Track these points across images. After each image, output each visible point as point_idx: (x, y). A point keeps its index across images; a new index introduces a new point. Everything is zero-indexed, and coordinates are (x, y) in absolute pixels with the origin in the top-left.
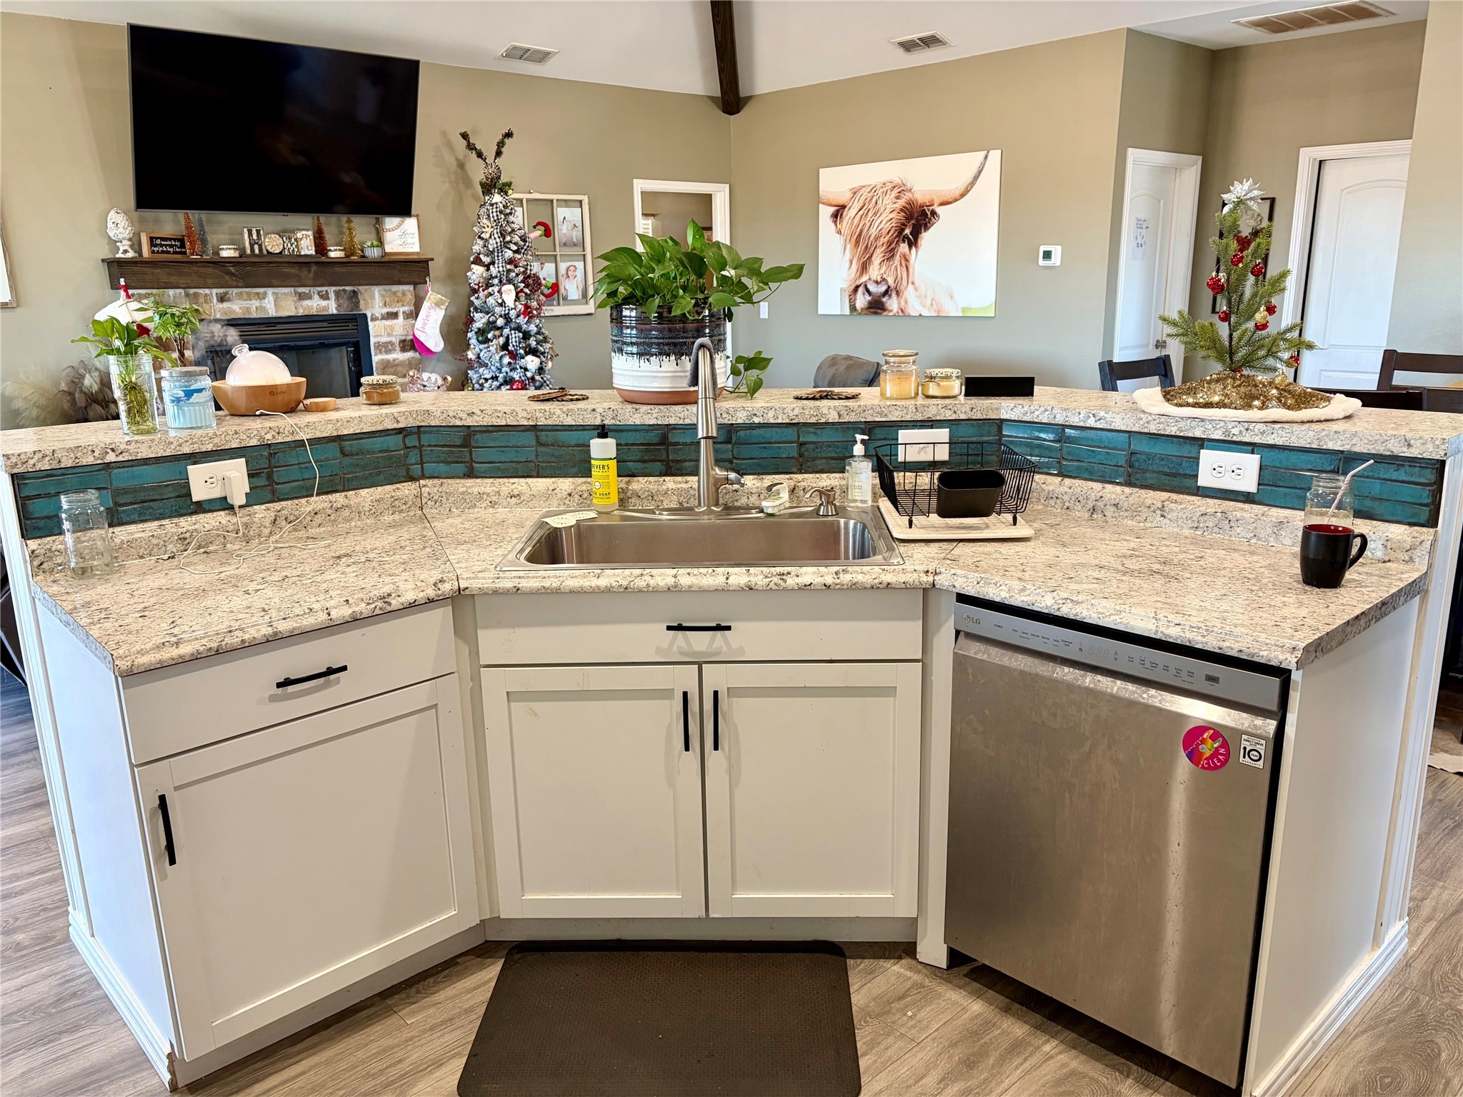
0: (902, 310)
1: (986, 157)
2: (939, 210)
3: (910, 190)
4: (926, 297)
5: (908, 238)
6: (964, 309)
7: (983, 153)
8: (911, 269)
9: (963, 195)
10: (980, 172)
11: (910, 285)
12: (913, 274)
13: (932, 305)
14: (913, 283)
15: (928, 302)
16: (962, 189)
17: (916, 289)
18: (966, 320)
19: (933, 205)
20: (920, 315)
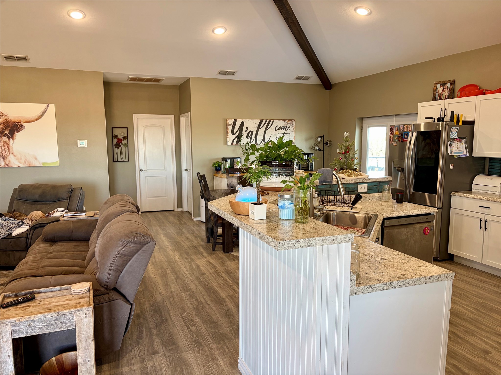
0: (7, 165)
1: (48, 106)
2: (24, 124)
3: (6, 115)
4: (21, 159)
5: (7, 135)
6: (43, 163)
7: (46, 105)
8: (10, 148)
9: (37, 119)
10: (45, 112)
11: (11, 154)
12: (12, 150)
13: (25, 162)
14: (12, 154)
15: (23, 161)
16: (36, 117)
17: (15, 156)
18: (45, 167)
19: (21, 122)
20: (19, 167)
